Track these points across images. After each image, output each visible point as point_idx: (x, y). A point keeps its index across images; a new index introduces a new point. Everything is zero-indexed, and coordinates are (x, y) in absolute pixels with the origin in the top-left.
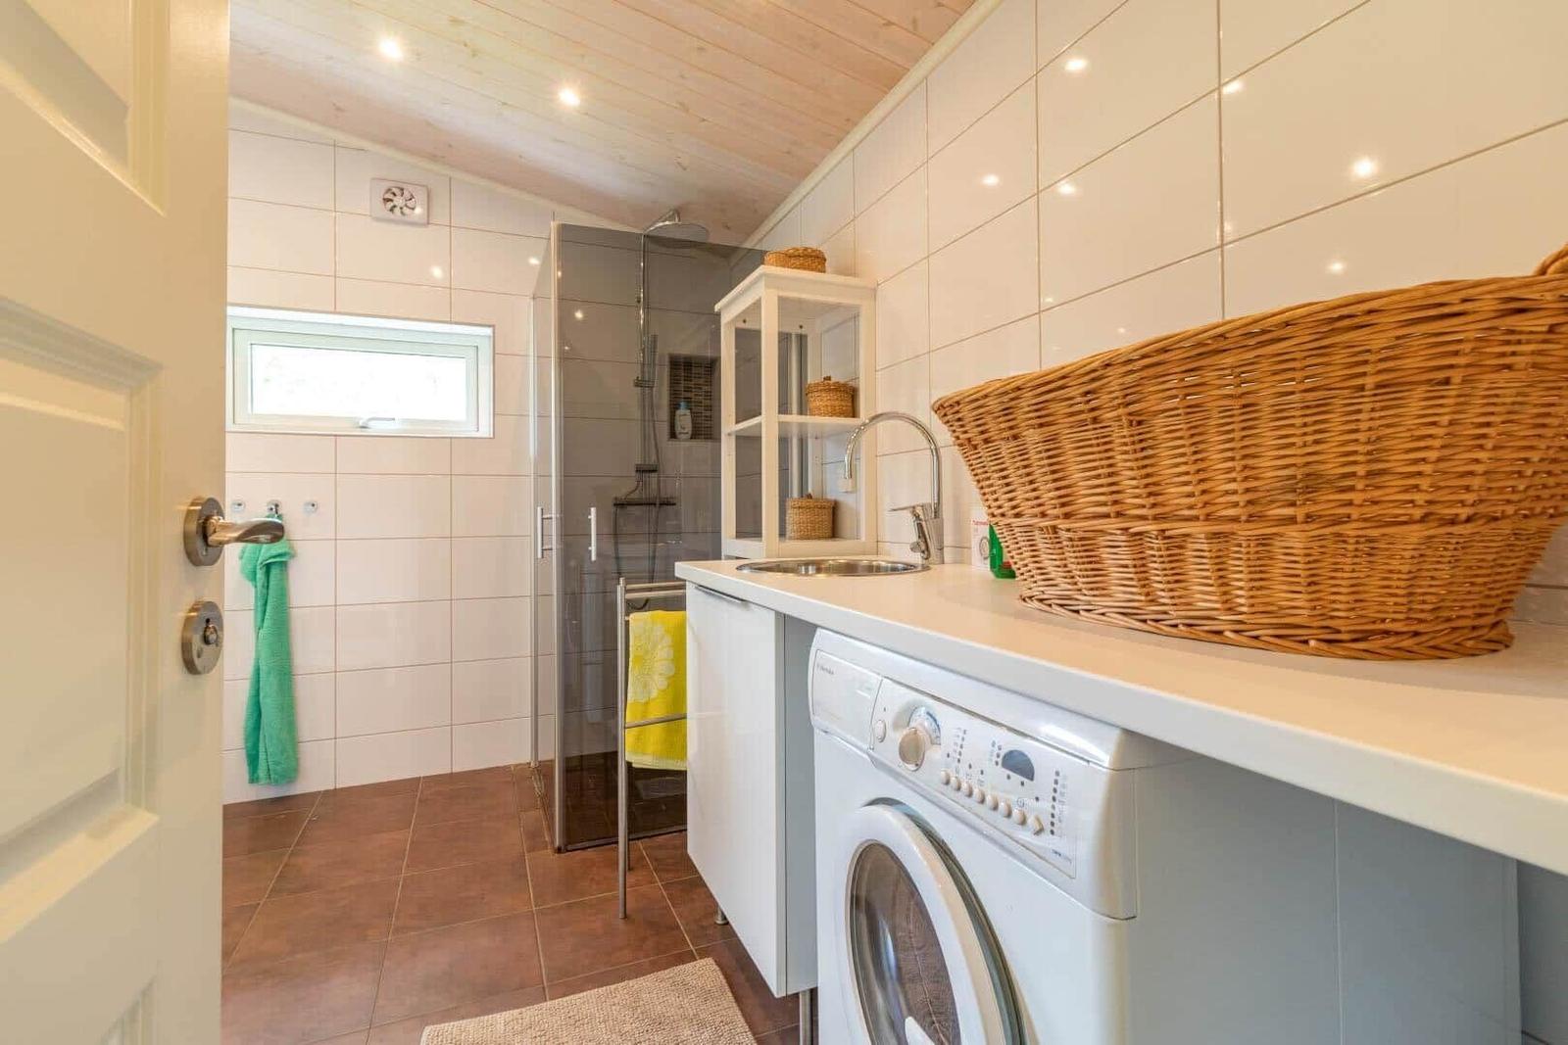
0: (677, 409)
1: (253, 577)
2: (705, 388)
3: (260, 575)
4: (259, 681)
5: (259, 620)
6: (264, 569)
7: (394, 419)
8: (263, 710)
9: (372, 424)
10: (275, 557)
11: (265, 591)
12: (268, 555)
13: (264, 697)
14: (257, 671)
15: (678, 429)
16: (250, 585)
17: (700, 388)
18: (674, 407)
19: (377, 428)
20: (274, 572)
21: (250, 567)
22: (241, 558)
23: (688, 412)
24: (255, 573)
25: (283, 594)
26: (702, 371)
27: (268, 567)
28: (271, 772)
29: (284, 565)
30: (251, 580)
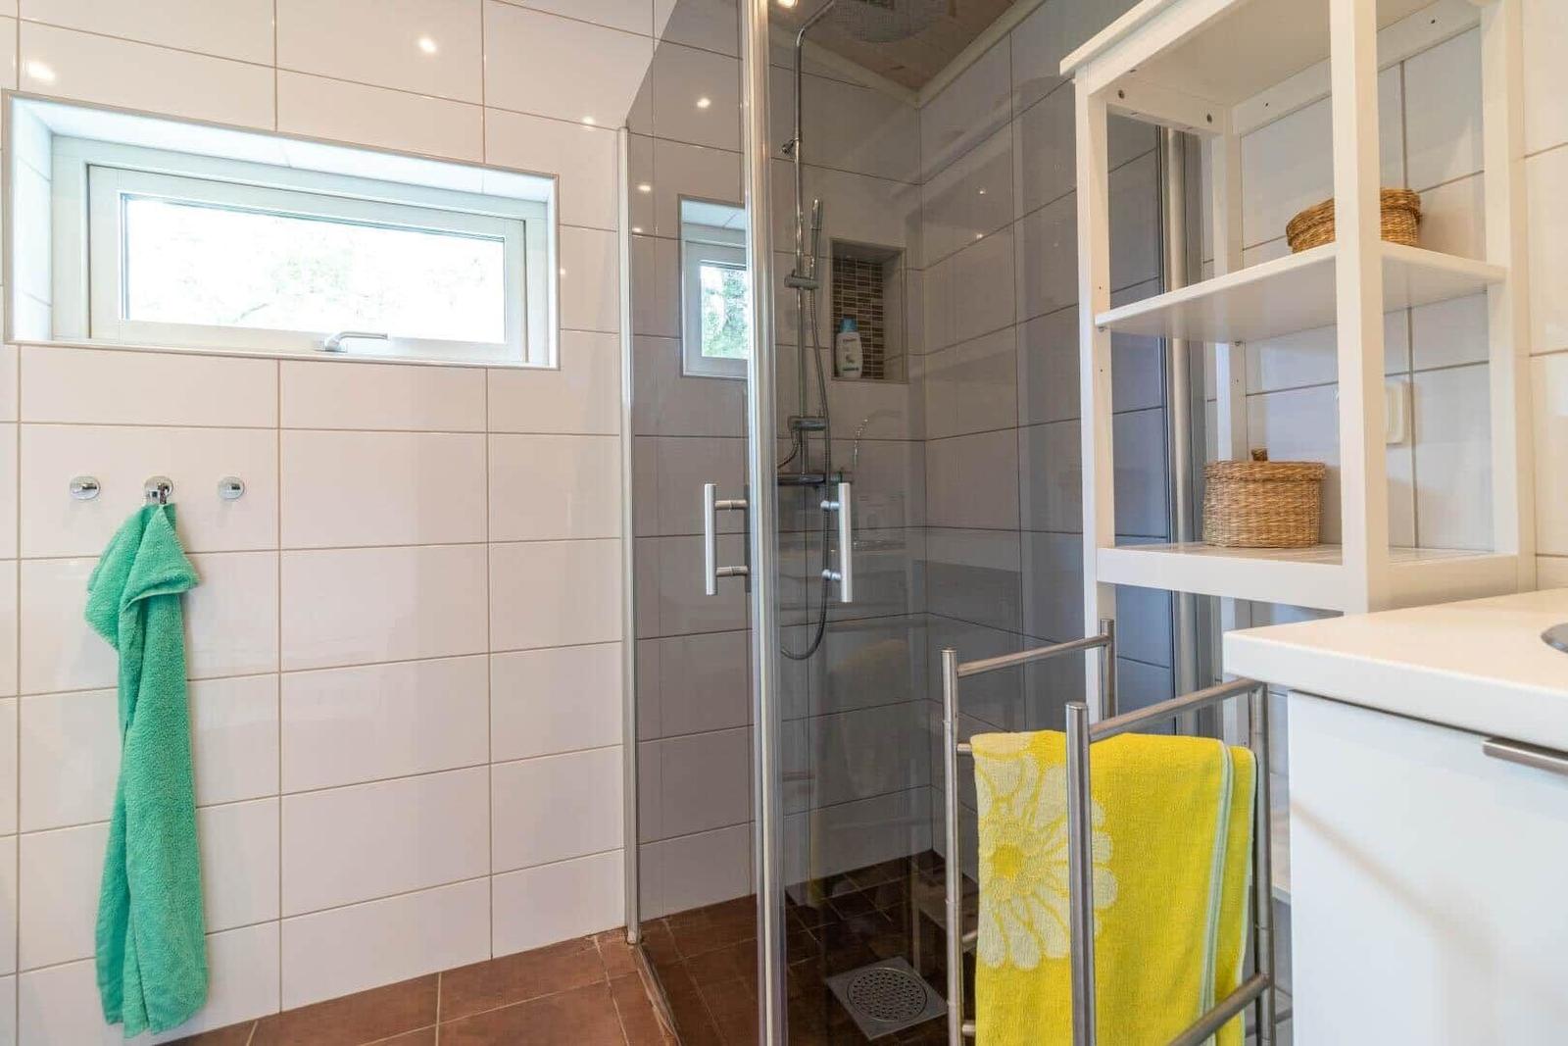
0: (839, 332)
1: (110, 627)
2: (874, 301)
3: (126, 622)
4: (124, 830)
5: (127, 710)
6: (134, 612)
7: (385, 337)
8: (132, 892)
9: (344, 344)
10: (156, 586)
11: (137, 654)
12: (143, 584)
13: (134, 862)
14: (122, 811)
15: (843, 364)
16: (104, 643)
17: (868, 301)
18: (837, 329)
19: (354, 348)
20: (156, 615)
21: (105, 608)
22: (90, 589)
23: (856, 335)
24: (113, 619)
25: (177, 654)
26: (869, 274)
27: (143, 608)
28: (149, 1010)
29: (181, 599)
30: (109, 634)
